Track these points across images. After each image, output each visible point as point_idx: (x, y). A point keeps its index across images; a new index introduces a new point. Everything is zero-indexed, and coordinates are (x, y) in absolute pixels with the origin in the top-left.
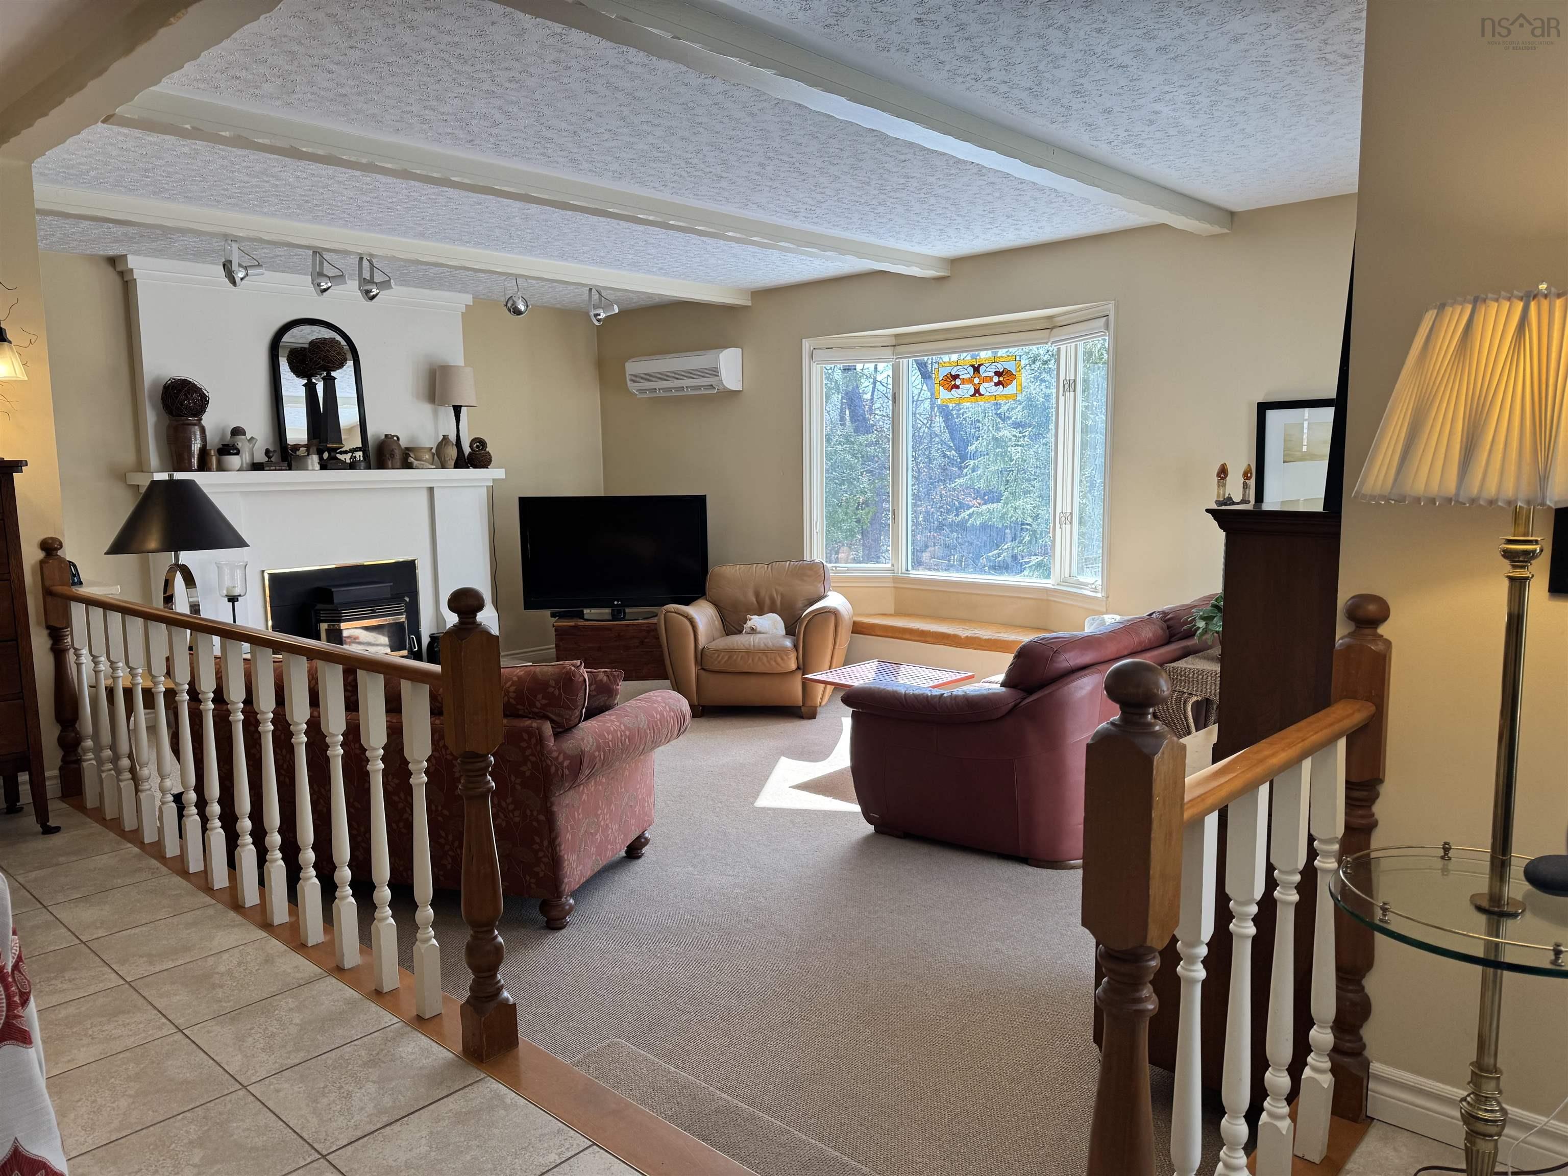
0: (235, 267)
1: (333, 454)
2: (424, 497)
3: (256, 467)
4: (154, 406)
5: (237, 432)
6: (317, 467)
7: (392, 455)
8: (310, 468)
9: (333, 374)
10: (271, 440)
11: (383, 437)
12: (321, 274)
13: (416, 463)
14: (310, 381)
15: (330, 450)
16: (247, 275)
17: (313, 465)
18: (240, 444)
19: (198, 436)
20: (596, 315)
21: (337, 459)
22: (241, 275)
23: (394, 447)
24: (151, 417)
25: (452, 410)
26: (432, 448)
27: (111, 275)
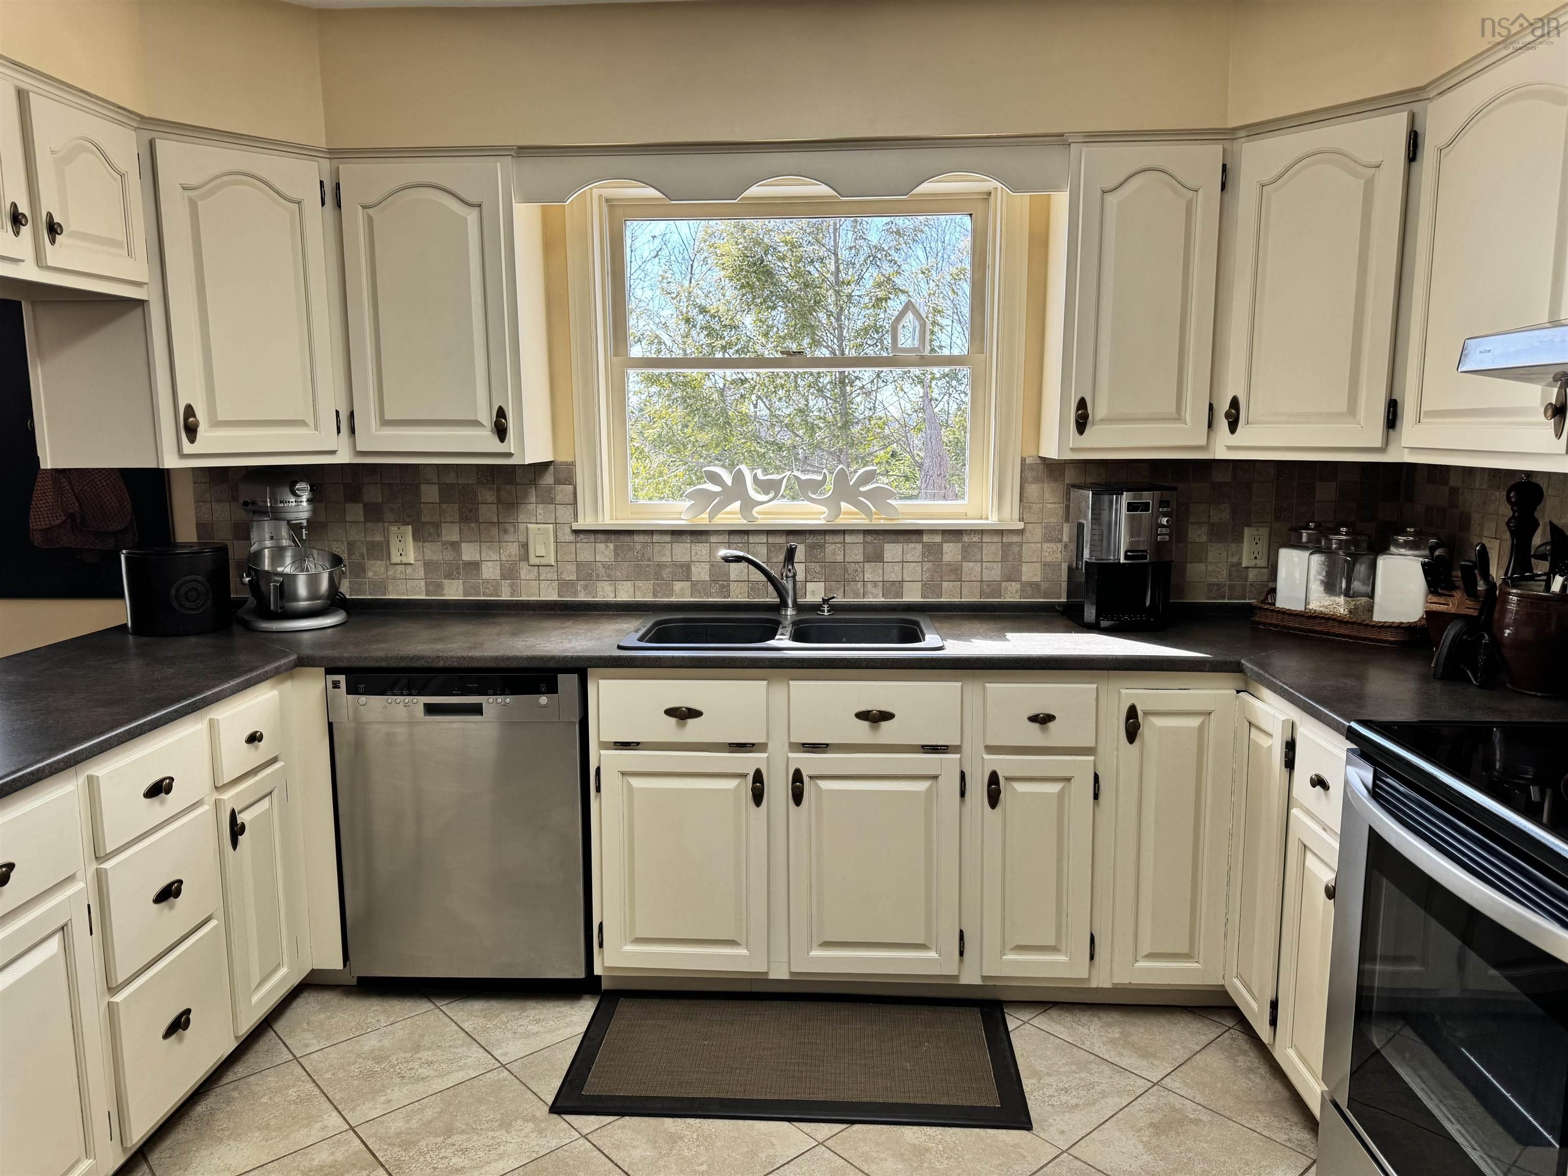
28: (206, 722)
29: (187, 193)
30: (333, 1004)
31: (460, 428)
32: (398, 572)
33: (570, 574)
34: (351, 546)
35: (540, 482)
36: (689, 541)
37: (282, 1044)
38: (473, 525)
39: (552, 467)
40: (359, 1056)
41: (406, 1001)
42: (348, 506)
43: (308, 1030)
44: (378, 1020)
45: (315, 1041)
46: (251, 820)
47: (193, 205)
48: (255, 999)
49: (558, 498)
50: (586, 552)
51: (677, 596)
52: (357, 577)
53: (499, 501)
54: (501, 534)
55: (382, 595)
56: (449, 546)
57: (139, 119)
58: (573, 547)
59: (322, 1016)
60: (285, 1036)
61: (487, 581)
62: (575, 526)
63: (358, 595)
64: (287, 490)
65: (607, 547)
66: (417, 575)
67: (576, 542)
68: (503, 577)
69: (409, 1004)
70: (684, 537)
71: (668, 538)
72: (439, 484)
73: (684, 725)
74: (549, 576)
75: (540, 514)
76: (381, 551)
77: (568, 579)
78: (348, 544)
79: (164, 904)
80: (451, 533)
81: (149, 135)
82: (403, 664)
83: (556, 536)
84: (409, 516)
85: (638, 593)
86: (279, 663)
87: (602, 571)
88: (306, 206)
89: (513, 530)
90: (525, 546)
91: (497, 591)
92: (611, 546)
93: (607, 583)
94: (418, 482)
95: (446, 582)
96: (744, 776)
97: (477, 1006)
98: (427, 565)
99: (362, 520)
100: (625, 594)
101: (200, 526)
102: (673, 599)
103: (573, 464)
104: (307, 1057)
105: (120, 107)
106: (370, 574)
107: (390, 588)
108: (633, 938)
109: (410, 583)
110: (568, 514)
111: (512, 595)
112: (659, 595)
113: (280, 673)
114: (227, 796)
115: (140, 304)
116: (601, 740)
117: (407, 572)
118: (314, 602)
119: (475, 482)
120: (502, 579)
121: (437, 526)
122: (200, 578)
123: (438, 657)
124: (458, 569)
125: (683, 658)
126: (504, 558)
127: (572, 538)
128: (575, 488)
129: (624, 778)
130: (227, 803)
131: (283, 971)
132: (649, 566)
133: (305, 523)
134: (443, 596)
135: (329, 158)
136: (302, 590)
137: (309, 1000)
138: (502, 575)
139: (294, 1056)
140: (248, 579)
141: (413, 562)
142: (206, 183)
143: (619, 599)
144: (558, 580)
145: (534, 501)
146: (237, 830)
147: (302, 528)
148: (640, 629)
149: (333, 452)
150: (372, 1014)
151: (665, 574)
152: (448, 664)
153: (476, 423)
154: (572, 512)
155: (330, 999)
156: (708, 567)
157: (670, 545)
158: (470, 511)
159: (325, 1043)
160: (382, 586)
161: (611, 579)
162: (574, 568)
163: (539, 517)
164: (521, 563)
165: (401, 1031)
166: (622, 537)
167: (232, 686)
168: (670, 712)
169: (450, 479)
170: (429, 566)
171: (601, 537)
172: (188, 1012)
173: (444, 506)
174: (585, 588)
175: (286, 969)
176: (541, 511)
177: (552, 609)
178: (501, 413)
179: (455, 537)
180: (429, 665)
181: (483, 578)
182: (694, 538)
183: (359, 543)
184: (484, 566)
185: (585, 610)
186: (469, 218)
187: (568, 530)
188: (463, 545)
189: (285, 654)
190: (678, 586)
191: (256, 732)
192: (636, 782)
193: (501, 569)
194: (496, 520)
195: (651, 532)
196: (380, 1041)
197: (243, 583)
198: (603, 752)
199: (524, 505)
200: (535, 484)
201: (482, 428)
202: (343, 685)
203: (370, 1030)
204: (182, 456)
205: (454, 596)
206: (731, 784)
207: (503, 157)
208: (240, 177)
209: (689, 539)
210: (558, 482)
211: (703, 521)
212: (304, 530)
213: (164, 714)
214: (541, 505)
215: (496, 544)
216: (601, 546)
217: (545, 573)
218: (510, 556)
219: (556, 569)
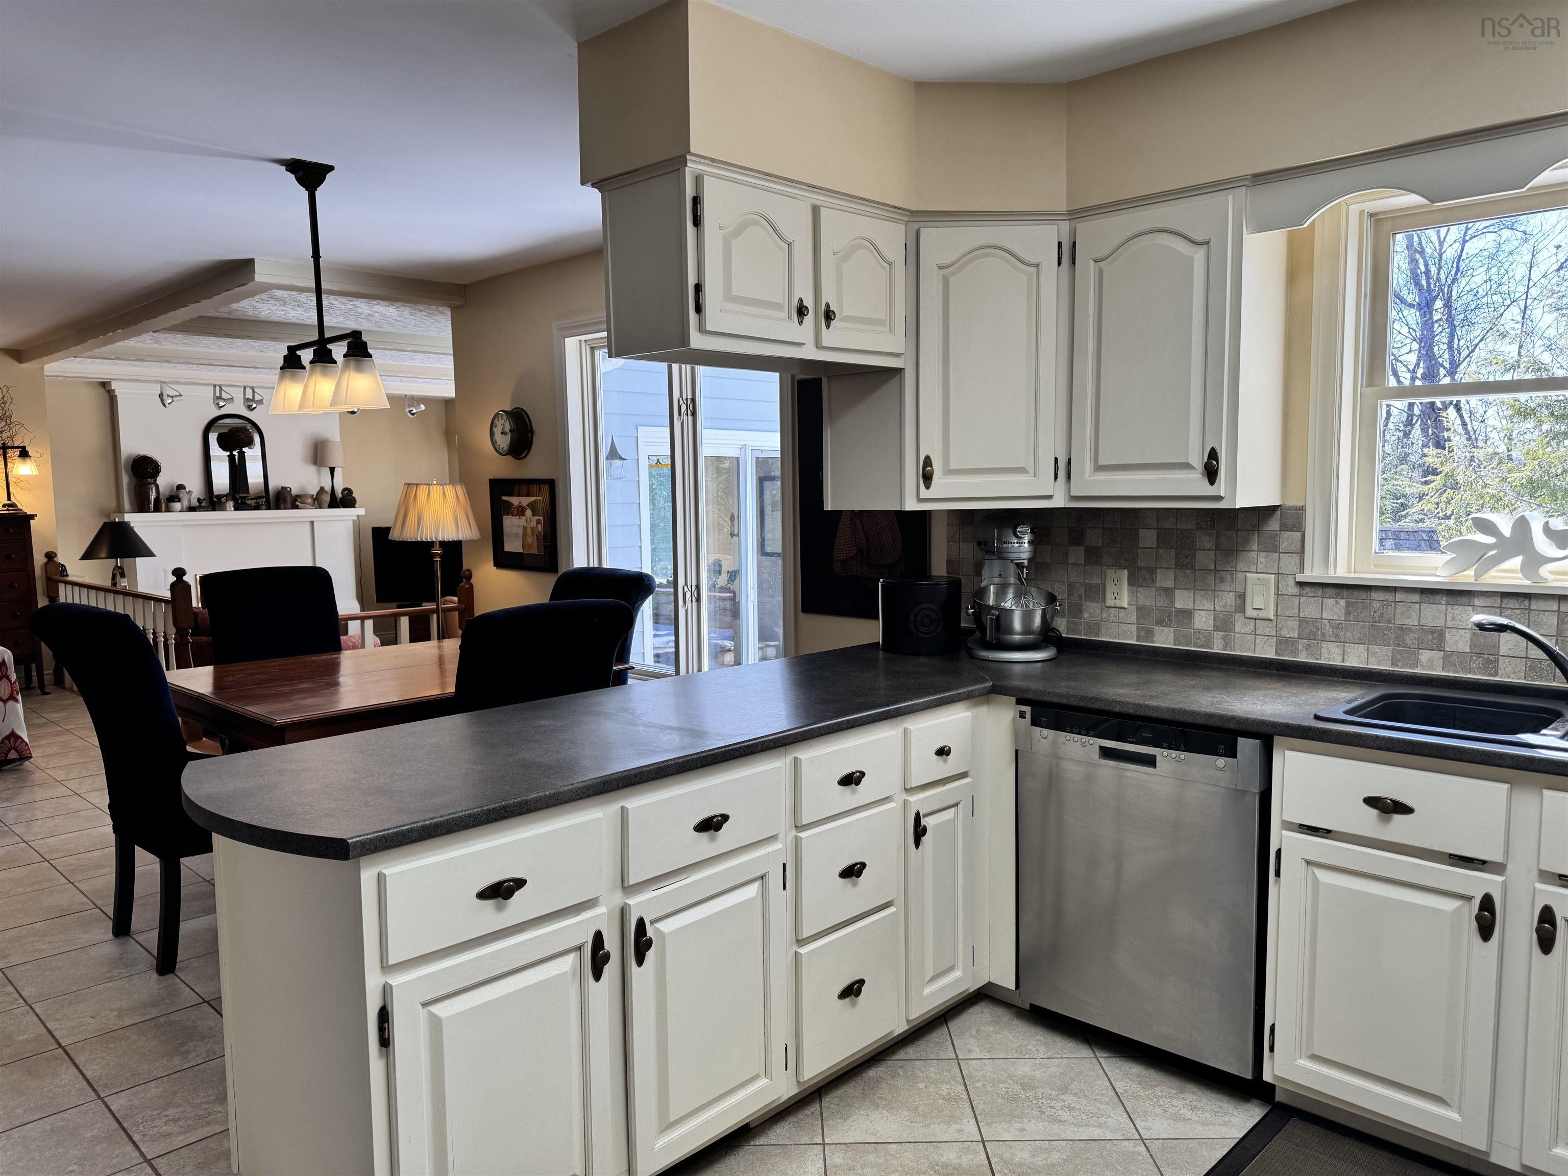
0: (165, 397)
1: (243, 500)
2: (308, 527)
3: (191, 509)
4: (127, 472)
5: (181, 487)
6: (233, 509)
7: (285, 501)
8: (228, 509)
9: (244, 449)
10: (203, 492)
11: (280, 488)
12: (220, 398)
13: (300, 505)
14: (231, 453)
15: (242, 498)
16: (173, 401)
17: (230, 508)
18: (181, 495)
19: (154, 491)
20: (410, 411)
21: (246, 503)
22: (169, 401)
23: (288, 495)
24: (125, 479)
25: (328, 469)
26: (313, 495)
27: (101, 391)
28: (900, 730)
29: (942, 272)
30: (1003, 1020)
31: (1172, 472)
32: (1112, 615)
33: (1291, 630)
34: (1071, 587)
35: (1264, 528)
36: (1444, 602)
37: (950, 1042)
38: (1188, 572)
39: (1278, 513)
40: (1010, 1077)
41: (1069, 1040)
42: (1071, 548)
43: (976, 1037)
44: (1038, 1050)
45: (977, 1050)
46: (934, 826)
47: (946, 281)
48: (927, 991)
49: (1282, 546)
50: (1311, 607)
51: (1423, 667)
52: (1074, 617)
53: (1218, 548)
54: (1217, 582)
55: (1095, 637)
56: (1162, 592)
57: (909, 214)
58: (1296, 600)
59: (991, 1029)
60: (955, 1036)
61: (1199, 631)
62: (1300, 578)
63: (1073, 635)
64: (1011, 532)
65: (1337, 603)
66: (1129, 619)
67: (1300, 596)
68: (1217, 628)
69: (1070, 1045)
70: (1438, 597)
71: (1416, 597)
72: (1158, 529)
73: (1389, 820)
74: (1267, 631)
75: (1261, 563)
76: (1097, 593)
77: (1288, 636)
78: (1069, 585)
79: (848, 880)
80: (1165, 579)
81: (916, 226)
82: (1082, 704)
83: (1277, 588)
84: (1126, 561)
85: (1372, 659)
86: (973, 688)
87: (1328, 630)
88: (1044, 268)
89: (1230, 579)
90: (1242, 597)
91: (1208, 642)
92: (1342, 602)
93: (1334, 644)
94: (1137, 527)
95: (1158, 629)
96: (1469, 899)
97: (1135, 1070)
98: (1140, 609)
99: (1083, 562)
100: (1356, 659)
101: (950, 562)
102: (1418, 671)
103: (1303, 509)
104: (966, 1061)
105: (893, 207)
106: (1086, 615)
107: (1103, 630)
108: (1309, 1054)
109: (1122, 626)
110: (1293, 564)
111: (1225, 648)
112: (1400, 664)
113: (974, 697)
114: (913, 798)
115: (898, 372)
116: (1283, 818)
117: (1121, 616)
118: (1025, 636)
119: (1195, 527)
120: (1215, 631)
121: (1152, 571)
122: (933, 607)
123: (1115, 702)
124: (1170, 616)
125: (1390, 739)
126: (1218, 609)
127: (1295, 590)
128: (1303, 536)
129: (1309, 867)
130: (912, 805)
131: (957, 974)
132: (1389, 628)
133: (1026, 562)
134: (1153, 643)
135: (1069, 220)
136: (1017, 625)
137: (985, 1010)
138: (1215, 626)
139: (957, 1056)
140: (972, 611)
141: (1126, 606)
142: (958, 261)
143: (1347, 664)
144: (1276, 636)
145: (1256, 548)
146: (919, 832)
147: (1023, 567)
148: (1356, 699)
149: (1050, 497)
150: (1033, 1042)
151: (1409, 639)
152: (1124, 710)
153: (1187, 466)
154: (1298, 561)
155: (1003, 1014)
156: (1469, 636)
157: (1418, 606)
158: (1187, 557)
159: (986, 1054)
160: (1095, 627)
161: (1338, 640)
162: (1295, 624)
163: (1260, 566)
164: (1237, 615)
165: (1056, 1067)
166: (1356, 593)
167: (925, 701)
168: (1371, 801)
169: (1169, 524)
170: (1142, 611)
171: (1329, 591)
172: (861, 982)
173: (1161, 551)
174: (1307, 648)
175: (960, 973)
176: (1263, 560)
177: (1267, 668)
178: (1213, 454)
179: (1170, 584)
180: (1107, 708)
181: (1195, 627)
182: (1452, 600)
183: (1078, 584)
184: (1196, 615)
185: (1305, 672)
186: (1196, 257)
187: (1291, 582)
188: (1177, 592)
189: (984, 680)
190: (1425, 656)
191: (945, 747)
192: (1324, 876)
193: (1215, 620)
194: (1213, 568)
195: (1394, 589)
196: (1034, 1070)
197: (968, 615)
198: (1285, 833)
199: (1244, 553)
200: (1258, 530)
201: (1192, 471)
202: (1028, 716)
203: (1027, 1056)
204: (920, 500)
205: (1163, 644)
206: (1450, 905)
207: (1237, 189)
208: (987, 250)
209: (1444, 600)
210: (1284, 528)
211: (1467, 578)
212: (1025, 569)
213: (860, 717)
214: (1264, 554)
215: (1210, 592)
216: (1330, 602)
217: (1262, 627)
218: (1225, 606)
219: (1275, 624)
